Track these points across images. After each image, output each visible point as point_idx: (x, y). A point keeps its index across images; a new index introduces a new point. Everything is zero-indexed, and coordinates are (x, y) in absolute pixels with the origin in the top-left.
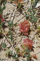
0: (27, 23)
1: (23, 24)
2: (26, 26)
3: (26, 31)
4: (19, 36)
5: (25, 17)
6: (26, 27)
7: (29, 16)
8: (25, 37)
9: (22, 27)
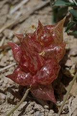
0: (49, 42)
1: (32, 44)
2: (42, 53)
3: (43, 83)
4: (10, 102)
5: (49, 9)
6: (46, 58)
7: (66, 8)
8: (36, 110)
9: (23, 61)
